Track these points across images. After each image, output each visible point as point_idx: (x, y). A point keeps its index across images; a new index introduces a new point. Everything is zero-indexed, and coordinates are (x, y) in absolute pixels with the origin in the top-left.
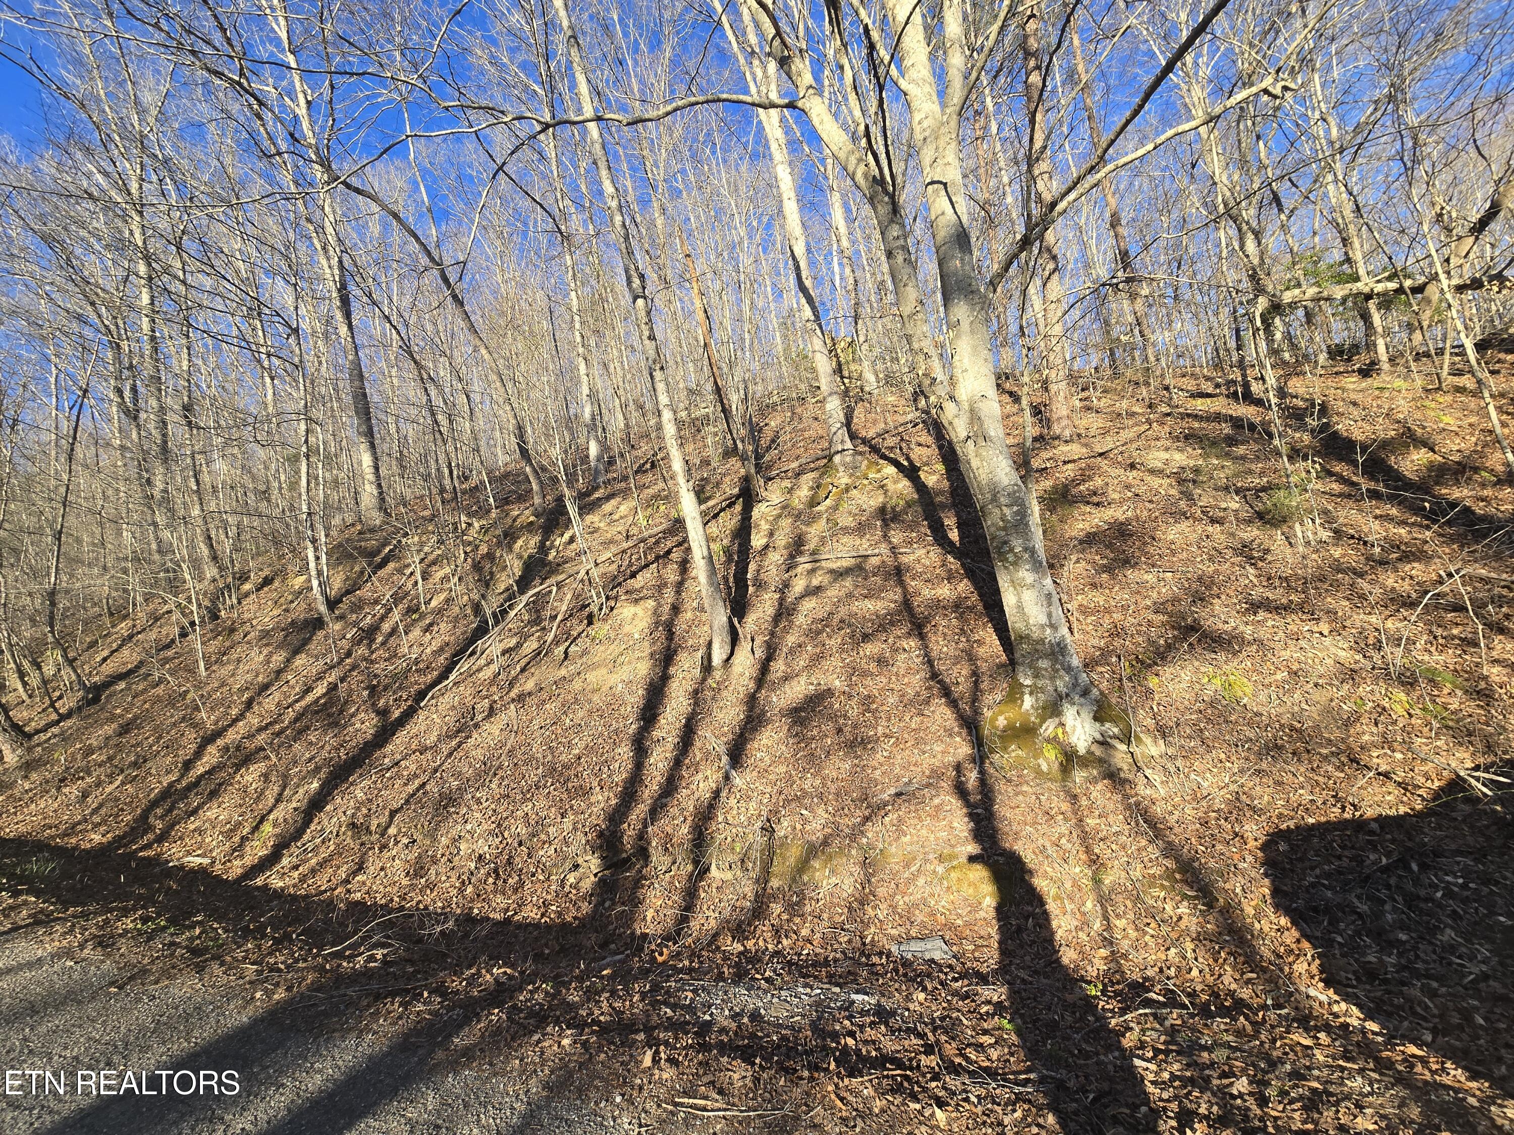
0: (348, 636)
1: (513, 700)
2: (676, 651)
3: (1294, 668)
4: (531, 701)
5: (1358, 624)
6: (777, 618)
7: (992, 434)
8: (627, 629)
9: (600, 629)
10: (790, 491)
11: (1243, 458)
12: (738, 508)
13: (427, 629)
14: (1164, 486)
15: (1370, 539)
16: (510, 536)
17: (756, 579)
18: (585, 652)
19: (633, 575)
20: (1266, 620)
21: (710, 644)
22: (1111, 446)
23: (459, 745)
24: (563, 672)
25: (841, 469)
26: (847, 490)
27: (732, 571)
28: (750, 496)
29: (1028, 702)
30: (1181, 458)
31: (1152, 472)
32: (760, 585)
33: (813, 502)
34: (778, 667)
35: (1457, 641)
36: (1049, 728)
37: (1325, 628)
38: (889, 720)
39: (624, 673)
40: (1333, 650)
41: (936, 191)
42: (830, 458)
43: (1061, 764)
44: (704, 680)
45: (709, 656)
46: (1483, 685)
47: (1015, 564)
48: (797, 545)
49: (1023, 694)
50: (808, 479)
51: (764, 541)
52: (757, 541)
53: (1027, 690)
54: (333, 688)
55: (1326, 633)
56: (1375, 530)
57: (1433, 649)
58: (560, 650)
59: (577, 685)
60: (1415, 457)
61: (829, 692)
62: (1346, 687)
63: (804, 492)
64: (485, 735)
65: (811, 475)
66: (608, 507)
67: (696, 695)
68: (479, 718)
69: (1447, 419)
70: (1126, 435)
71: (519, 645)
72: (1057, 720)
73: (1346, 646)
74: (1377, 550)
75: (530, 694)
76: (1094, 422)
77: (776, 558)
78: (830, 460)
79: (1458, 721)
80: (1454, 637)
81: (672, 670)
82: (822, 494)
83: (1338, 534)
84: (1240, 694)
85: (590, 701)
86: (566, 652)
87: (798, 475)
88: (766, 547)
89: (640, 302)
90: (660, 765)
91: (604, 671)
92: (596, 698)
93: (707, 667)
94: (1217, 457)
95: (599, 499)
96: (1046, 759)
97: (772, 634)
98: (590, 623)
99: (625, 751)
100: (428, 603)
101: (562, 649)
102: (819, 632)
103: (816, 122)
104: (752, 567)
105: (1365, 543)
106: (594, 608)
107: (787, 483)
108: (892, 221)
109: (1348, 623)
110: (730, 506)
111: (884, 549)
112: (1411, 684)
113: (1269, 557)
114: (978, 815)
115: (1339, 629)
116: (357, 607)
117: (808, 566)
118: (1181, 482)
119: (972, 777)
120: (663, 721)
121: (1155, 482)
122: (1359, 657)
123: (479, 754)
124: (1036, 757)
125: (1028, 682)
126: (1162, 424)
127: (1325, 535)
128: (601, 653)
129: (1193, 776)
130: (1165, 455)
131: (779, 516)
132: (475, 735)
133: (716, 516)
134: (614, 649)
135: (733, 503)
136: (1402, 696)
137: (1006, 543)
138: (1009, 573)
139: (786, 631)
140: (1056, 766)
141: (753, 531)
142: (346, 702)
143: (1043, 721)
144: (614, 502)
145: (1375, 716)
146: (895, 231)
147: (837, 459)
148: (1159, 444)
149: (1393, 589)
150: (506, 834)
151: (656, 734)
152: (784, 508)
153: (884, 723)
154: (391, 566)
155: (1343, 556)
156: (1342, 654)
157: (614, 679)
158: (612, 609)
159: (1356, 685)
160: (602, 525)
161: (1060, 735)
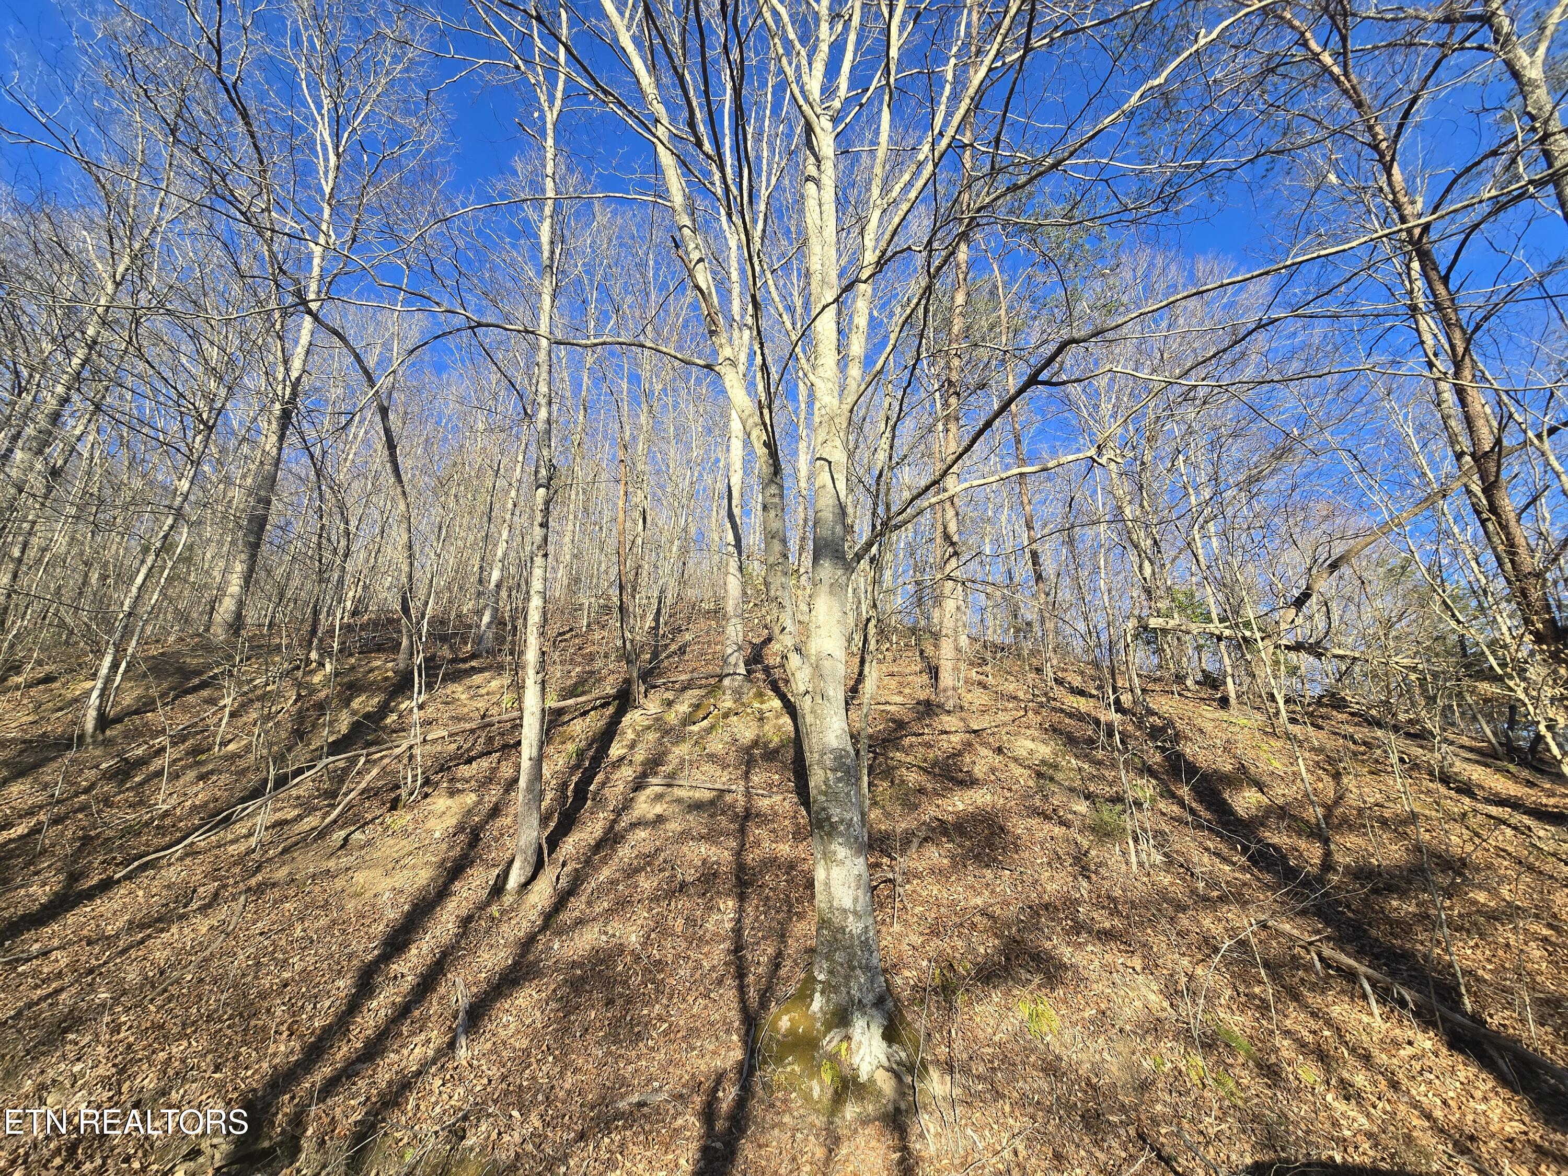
0: (104, 766)
1: (249, 889)
2: (472, 862)
3: (1103, 1006)
4: (272, 895)
5: (1170, 966)
6: (598, 846)
7: (831, 693)
8: (431, 823)
9: (402, 819)
10: (670, 704)
11: (1100, 763)
12: (611, 710)
13: (202, 777)
14: (1023, 777)
15: (1197, 871)
16: (353, 688)
17: (596, 793)
18: (369, 843)
19: (469, 761)
20: (1086, 943)
21: (511, 863)
22: (986, 725)
23: (142, 942)
24: (332, 864)
25: (728, 692)
26: (726, 716)
27: (575, 779)
28: (628, 700)
29: (817, 1003)
30: (1045, 751)
31: (1016, 760)
32: (599, 801)
33: (688, 720)
34: (577, 906)
35: (1257, 1002)
36: (831, 1042)
37: (1137, 963)
38: (670, 998)
39: (400, 879)
40: (1144, 990)
41: (822, 466)
42: (721, 677)
43: (836, 1091)
44: (488, 903)
45: (504, 877)
46: (1273, 1059)
47: (829, 834)
48: (653, 764)
49: (814, 991)
50: (692, 695)
51: (622, 752)
52: (616, 751)
53: (819, 987)
54: (36, 830)
55: (1138, 969)
56: (1204, 862)
57: (1234, 1007)
58: (340, 835)
59: (339, 883)
60: (1247, 794)
61: (621, 949)
62: (1150, 1039)
63: (683, 708)
64: (186, 931)
65: (696, 692)
66: (477, 679)
67: (466, 922)
68: (194, 905)
69: (1276, 764)
70: (1003, 717)
71: (299, 818)
72: (843, 1032)
73: (1155, 988)
74: (1201, 885)
75: (274, 885)
76: (978, 698)
77: (627, 773)
78: (720, 681)
79: (1246, 1101)
80: (1255, 996)
81: (457, 886)
82: (701, 714)
83: (1170, 861)
84: (1045, 1029)
85: (341, 908)
86: (346, 839)
87: (684, 689)
88: (622, 759)
89: (542, 491)
90: (382, 1012)
91: (380, 871)
92: (350, 906)
93: (498, 890)
94: (1077, 757)
95: (473, 668)
96: (821, 1081)
97: (588, 862)
98: (394, 807)
99: (344, 985)
100: (224, 744)
101: (343, 833)
102: (637, 871)
103: (728, 385)
104: (600, 777)
105: (1192, 875)
106: (404, 792)
107: (670, 695)
108: (772, 481)
109: (1160, 962)
110: (603, 706)
111: (740, 787)
112: (1210, 1046)
113: (1103, 870)
114: (716, 1150)
115: (1150, 967)
116: (132, 735)
117: (658, 789)
118: (1039, 775)
119: (728, 1095)
120: (414, 951)
121: (1018, 771)
122: (1166, 1004)
123: (160, 956)
124: (811, 1078)
125: (821, 977)
126: (1037, 713)
127: (1158, 858)
128: (389, 847)
129: (969, 1132)
130: (1030, 745)
131: (649, 728)
132: (174, 929)
133: (585, 713)
134: (406, 845)
135: (608, 704)
136: (1199, 1061)
137: (824, 809)
138: (823, 844)
139: (604, 861)
140: (829, 1093)
141: (617, 738)
142: (44, 852)
143: (828, 1030)
144: (487, 674)
145: (1171, 1080)
146: (773, 489)
147: (726, 682)
148: (1028, 732)
149: (1209, 930)
150: (125, 1088)
151: (396, 968)
152: (657, 719)
153: (665, 1001)
154: (205, 693)
155: (1172, 884)
156: (1152, 997)
157: (387, 883)
158: (426, 796)
159: (1158, 1038)
160: (463, 697)
161: (843, 1052)
